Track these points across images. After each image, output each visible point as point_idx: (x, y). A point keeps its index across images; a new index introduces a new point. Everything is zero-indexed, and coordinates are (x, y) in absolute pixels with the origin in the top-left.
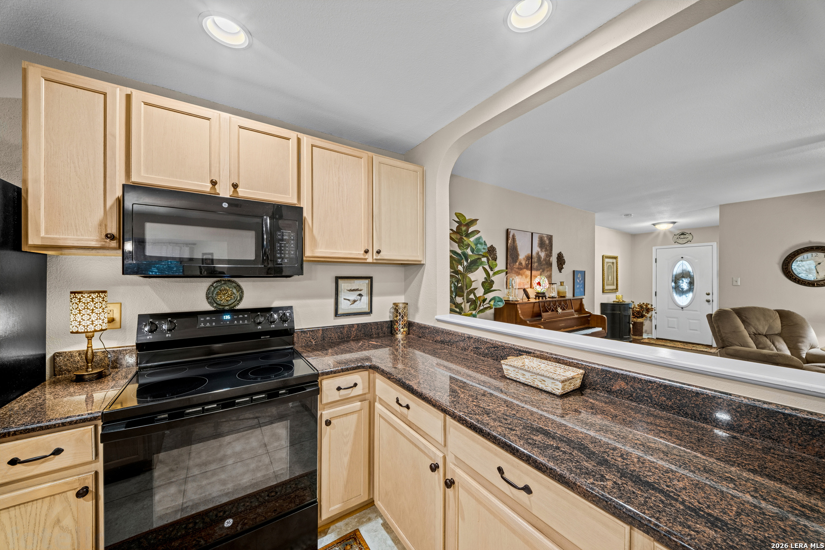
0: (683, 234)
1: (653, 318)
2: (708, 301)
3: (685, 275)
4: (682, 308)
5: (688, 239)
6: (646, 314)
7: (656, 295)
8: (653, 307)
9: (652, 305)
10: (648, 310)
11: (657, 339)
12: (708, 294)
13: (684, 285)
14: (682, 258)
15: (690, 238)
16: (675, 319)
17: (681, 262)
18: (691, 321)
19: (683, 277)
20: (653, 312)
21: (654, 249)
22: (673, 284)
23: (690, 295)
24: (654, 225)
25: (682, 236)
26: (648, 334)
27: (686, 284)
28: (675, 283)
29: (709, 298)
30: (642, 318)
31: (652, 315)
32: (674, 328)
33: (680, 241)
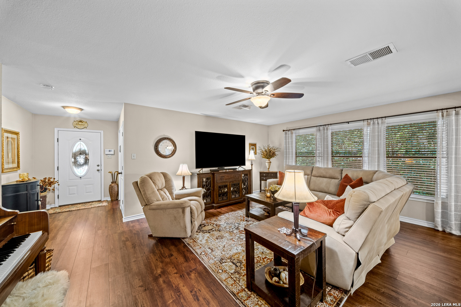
0: (81, 121)
1: (56, 190)
2: (98, 170)
3: (82, 153)
4: (81, 178)
5: (84, 126)
6: (49, 187)
7: (58, 170)
8: (56, 180)
9: (54, 179)
10: (50, 183)
11: (60, 206)
12: (98, 166)
13: (81, 159)
14: (80, 139)
15: (86, 125)
16: (75, 187)
17: (79, 142)
18: (87, 186)
19: (80, 154)
20: (56, 185)
21: (56, 130)
22: (73, 160)
23: (86, 167)
24: (64, 107)
25: (80, 123)
26: (51, 204)
27: (83, 159)
28: (75, 159)
29: (99, 168)
30: (45, 191)
31: (54, 187)
32: (75, 194)
33: (79, 126)
